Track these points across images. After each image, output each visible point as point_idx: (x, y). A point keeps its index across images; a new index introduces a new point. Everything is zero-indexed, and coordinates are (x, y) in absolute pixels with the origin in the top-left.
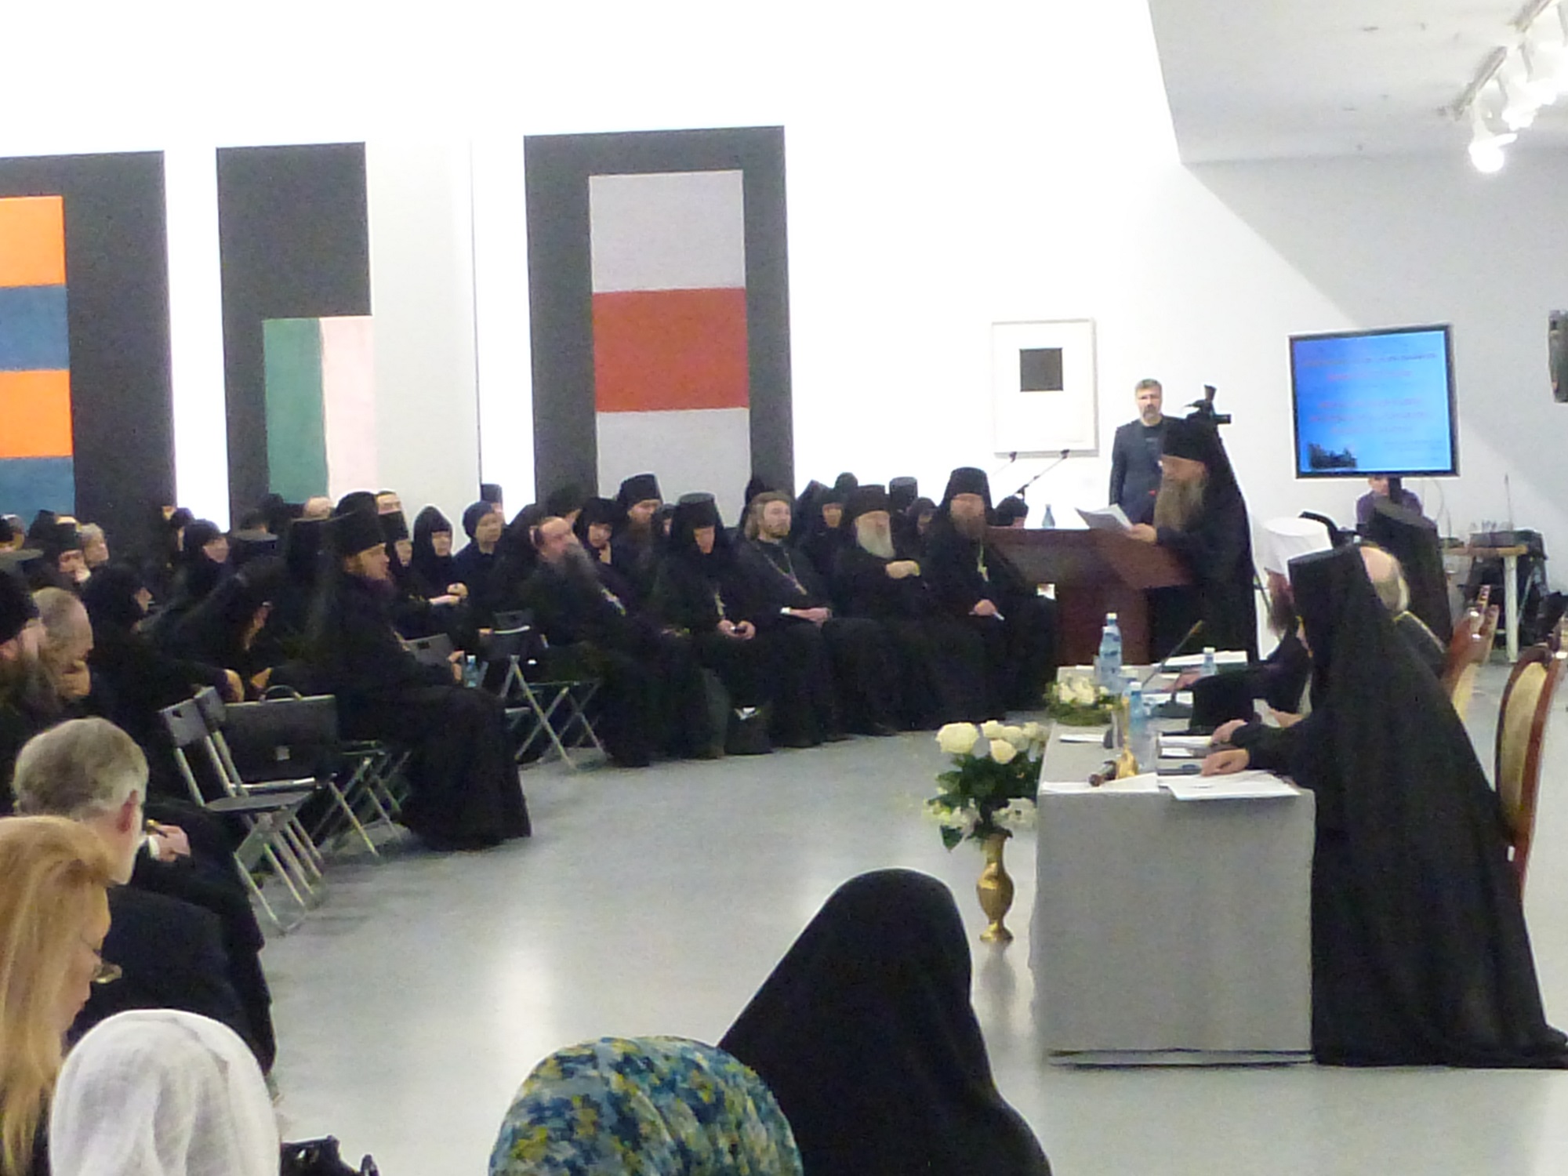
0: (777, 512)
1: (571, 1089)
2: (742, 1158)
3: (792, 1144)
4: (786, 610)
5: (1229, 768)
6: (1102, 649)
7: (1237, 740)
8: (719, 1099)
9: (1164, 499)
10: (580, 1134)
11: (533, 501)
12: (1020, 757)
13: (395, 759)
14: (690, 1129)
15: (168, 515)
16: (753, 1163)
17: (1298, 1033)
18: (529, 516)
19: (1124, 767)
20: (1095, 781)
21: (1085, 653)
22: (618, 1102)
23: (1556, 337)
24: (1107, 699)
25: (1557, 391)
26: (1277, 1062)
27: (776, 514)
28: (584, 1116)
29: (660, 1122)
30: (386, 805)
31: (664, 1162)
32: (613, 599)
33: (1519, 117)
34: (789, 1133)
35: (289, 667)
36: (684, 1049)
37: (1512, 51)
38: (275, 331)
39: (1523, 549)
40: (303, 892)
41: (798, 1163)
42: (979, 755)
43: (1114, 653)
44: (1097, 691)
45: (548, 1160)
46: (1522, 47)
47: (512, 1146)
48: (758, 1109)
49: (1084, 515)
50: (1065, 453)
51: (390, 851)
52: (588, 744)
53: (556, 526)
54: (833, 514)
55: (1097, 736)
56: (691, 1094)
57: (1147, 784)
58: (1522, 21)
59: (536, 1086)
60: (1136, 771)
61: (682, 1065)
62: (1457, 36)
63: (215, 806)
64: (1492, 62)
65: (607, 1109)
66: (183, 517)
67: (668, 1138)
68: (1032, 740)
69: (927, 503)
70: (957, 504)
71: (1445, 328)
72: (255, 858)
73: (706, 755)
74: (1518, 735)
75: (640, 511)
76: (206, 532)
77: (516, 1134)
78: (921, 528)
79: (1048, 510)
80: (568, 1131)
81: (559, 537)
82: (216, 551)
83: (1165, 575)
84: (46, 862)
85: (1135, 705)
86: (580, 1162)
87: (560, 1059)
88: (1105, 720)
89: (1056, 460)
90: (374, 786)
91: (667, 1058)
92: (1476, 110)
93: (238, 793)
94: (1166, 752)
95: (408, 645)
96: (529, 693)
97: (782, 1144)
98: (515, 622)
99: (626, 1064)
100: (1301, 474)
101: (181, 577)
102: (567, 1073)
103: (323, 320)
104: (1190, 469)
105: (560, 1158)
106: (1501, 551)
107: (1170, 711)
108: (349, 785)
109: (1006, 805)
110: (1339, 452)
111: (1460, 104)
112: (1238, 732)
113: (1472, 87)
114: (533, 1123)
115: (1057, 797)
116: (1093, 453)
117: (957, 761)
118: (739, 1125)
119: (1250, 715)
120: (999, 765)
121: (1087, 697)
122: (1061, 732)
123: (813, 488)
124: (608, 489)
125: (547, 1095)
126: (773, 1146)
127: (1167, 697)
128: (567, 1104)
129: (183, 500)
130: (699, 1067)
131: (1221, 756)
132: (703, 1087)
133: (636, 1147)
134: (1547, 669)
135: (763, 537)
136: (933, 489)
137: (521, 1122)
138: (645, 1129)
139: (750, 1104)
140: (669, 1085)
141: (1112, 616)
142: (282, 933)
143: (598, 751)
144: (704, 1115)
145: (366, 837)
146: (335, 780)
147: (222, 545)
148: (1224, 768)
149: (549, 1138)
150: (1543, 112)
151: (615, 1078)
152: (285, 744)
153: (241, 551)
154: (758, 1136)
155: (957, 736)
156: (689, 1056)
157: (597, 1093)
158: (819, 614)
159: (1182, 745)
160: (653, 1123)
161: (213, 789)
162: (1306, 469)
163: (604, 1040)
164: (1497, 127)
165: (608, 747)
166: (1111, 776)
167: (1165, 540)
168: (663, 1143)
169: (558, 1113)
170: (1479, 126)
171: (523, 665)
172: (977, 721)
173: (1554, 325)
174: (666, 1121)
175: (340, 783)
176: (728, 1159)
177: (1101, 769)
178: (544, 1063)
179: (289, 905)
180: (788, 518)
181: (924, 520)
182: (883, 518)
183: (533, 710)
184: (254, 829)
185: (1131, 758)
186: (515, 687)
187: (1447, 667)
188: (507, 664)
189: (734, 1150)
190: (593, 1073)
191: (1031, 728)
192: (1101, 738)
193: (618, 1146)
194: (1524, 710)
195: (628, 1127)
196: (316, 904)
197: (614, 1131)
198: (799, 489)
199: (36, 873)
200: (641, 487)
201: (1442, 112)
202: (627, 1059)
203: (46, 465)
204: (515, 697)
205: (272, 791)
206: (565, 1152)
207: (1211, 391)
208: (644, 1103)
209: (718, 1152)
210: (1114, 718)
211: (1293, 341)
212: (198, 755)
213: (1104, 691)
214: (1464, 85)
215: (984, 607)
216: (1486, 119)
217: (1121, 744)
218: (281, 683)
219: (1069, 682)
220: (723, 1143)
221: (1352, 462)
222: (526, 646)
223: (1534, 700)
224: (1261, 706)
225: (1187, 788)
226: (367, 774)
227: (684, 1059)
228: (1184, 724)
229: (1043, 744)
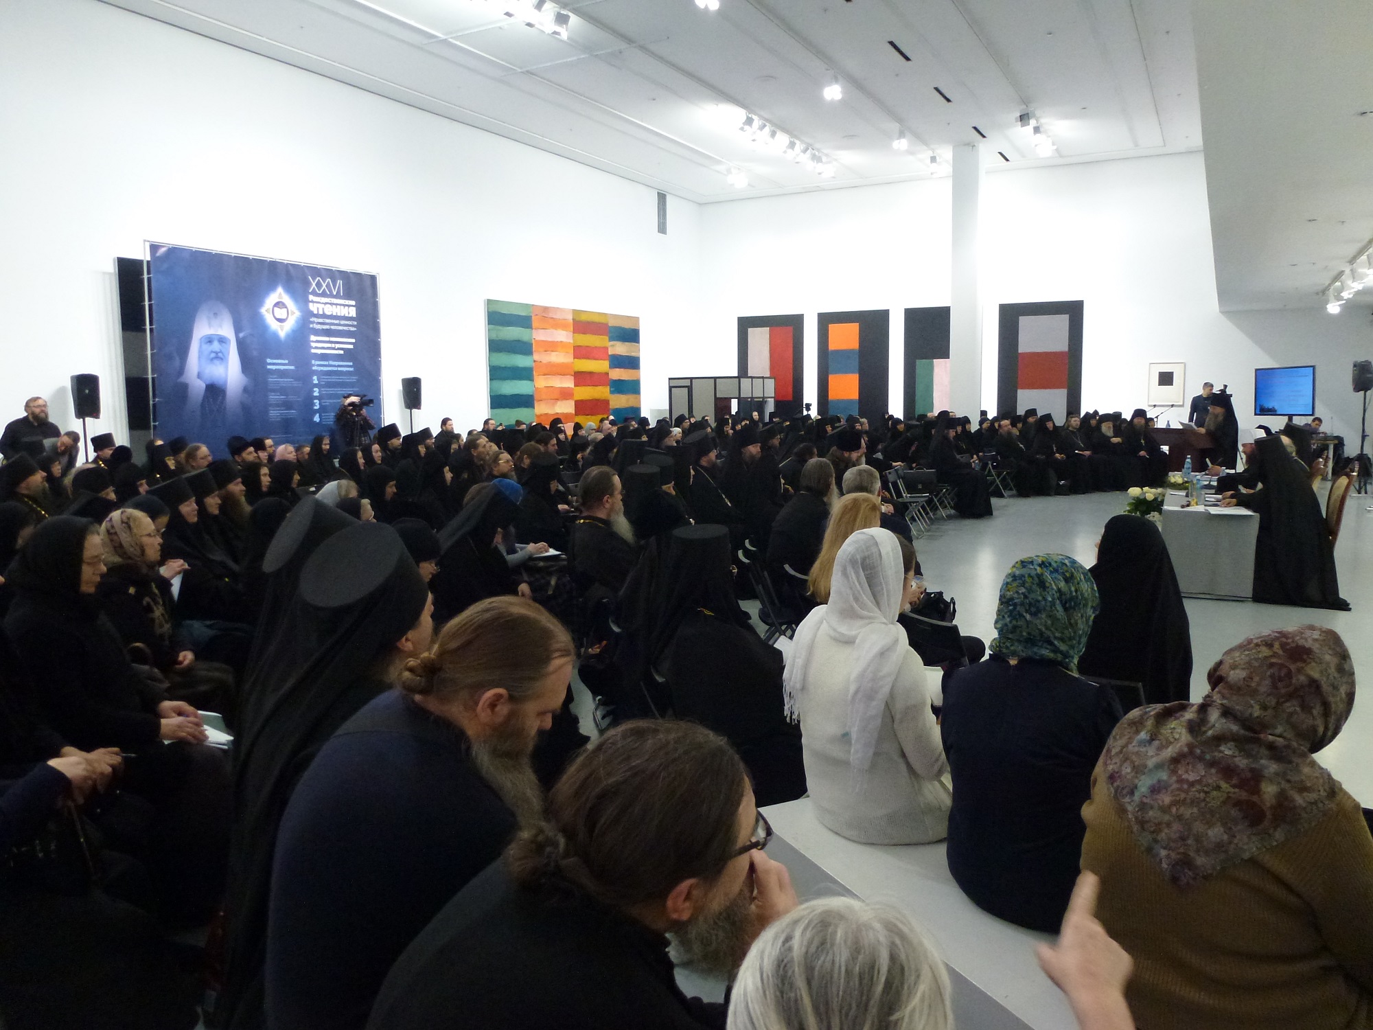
0: (1075, 421)
1: (1024, 571)
2: (1079, 593)
3: (1096, 589)
4: (1076, 452)
5: (1230, 505)
6: (1185, 466)
7: (1232, 497)
8: (1072, 575)
9: (1208, 420)
10: (1027, 585)
11: (996, 415)
12: (1156, 499)
13: (952, 490)
14: (1062, 584)
15: (886, 417)
16: (1082, 594)
17: (1248, 590)
18: (995, 419)
19: (1192, 503)
20: (1183, 507)
21: (1179, 467)
22: (1039, 576)
23: (1355, 370)
24: (1187, 482)
25: (1354, 389)
26: (1239, 600)
27: (1075, 422)
28: (1028, 580)
29: (1052, 582)
30: (949, 504)
31: (1054, 595)
32: (1022, 446)
33: (1346, 295)
34: (1095, 585)
35: (922, 461)
36: (1063, 559)
37: (1347, 271)
38: (920, 363)
39: (1336, 442)
40: (924, 527)
41: (1097, 595)
42: (1141, 497)
43: (1189, 468)
44: (1183, 479)
45: (1017, 592)
46: (1352, 270)
47: (1006, 587)
48: (1085, 578)
49: (1181, 423)
50: (1172, 406)
51: (950, 517)
52: (1011, 489)
53: (1006, 422)
54: (1093, 422)
55: (1183, 493)
56: (1063, 574)
57: (1201, 508)
58: (1352, 261)
59: (1014, 569)
60: (1197, 505)
61: (1060, 565)
62: (1327, 267)
63: (900, 500)
64: (1338, 276)
65: (1036, 579)
66: (891, 417)
67: (1055, 588)
68: (1160, 494)
69: (1125, 420)
70: (1136, 420)
71: (1314, 367)
72: (910, 516)
73: (1049, 495)
74: (1336, 500)
75: (1031, 420)
76: (898, 421)
77: (1007, 583)
78: (1122, 428)
79: (1168, 422)
80: (1023, 584)
81: (1006, 426)
82: (901, 427)
83: (1206, 444)
84: (866, 504)
85: (1197, 483)
86: (1027, 594)
87: (1022, 562)
88: (1186, 488)
89: (1168, 408)
90: (946, 498)
91: (1056, 562)
92: (1331, 292)
93: (906, 496)
94: (1207, 499)
95: (958, 457)
96: (994, 473)
97: (1093, 589)
98: (990, 452)
99: (1042, 565)
100: (1256, 414)
101: (889, 435)
102: (1024, 567)
103: (934, 360)
104: (1219, 410)
105: (1020, 592)
106: (1328, 442)
107: (1209, 487)
108: (939, 497)
109: (1150, 514)
110: (1270, 407)
111: (1324, 291)
112: (1232, 494)
113: (1330, 285)
114: (1013, 581)
115: (1170, 511)
116: (1182, 406)
117: (1134, 499)
118: (1078, 584)
119: (1237, 490)
120: (1148, 501)
121: (1180, 481)
122: (1170, 492)
123: (1087, 414)
124: (1021, 411)
125: (1017, 573)
126: (1089, 590)
127: (1208, 482)
128: (1023, 576)
129: (891, 412)
130: (1066, 565)
131: (1228, 500)
132: (1067, 571)
133: (1044, 590)
134: (1349, 478)
135: (1070, 429)
136: (1127, 415)
137: (1009, 580)
138: (1047, 584)
139: (1082, 577)
140: (1056, 570)
141: (1189, 456)
142: (918, 538)
143: (1014, 492)
144: (1067, 580)
145: (943, 513)
146: (934, 495)
147: (903, 426)
148: (1228, 505)
149: (1017, 586)
150: (1358, 293)
151: (1038, 568)
152: (920, 483)
153: (909, 427)
154: (1084, 587)
155: (1135, 491)
156: (1063, 561)
157: (1033, 573)
158: (1087, 453)
159: (1213, 498)
160: (1050, 583)
161: (899, 495)
162: (1258, 412)
163: (1037, 556)
164: (1338, 298)
165: (1018, 490)
166: (1188, 506)
167: (1209, 433)
168: (1053, 589)
169: (1020, 579)
170: (1332, 297)
171: (992, 465)
172: (1142, 487)
173: (1355, 366)
174: (1054, 582)
175: (936, 496)
176: (1074, 594)
177: (1185, 503)
178: (1017, 563)
179: (920, 530)
180: (1079, 423)
181: (1124, 425)
182: (1110, 424)
183: (995, 479)
184: (911, 508)
185: (1195, 501)
186: (990, 471)
187: (1311, 476)
188: (987, 464)
189: (1076, 591)
190: (1031, 567)
191: (1160, 490)
192: (1184, 494)
193: (1038, 589)
194: (1339, 492)
195: (1042, 584)
196: (928, 531)
197: (1038, 585)
198: (1082, 414)
199: (863, 506)
200: (1032, 412)
201: (1317, 294)
202: (1043, 563)
203: (851, 401)
204: (990, 474)
205: (916, 497)
206: (1023, 590)
207: (1226, 386)
208: (1048, 577)
209: (1071, 592)
210: (1190, 488)
211: (1256, 370)
212: (895, 485)
213: (1186, 479)
214: (1327, 284)
215: (1142, 453)
216: (1334, 296)
217: (1192, 496)
218: (920, 466)
219: (1174, 476)
220: (1073, 589)
221: (1276, 411)
222: (994, 459)
223: (1343, 488)
224: (1241, 487)
225: (1214, 511)
226: (944, 494)
227: (1061, 562)
228: (1213, 491)
229: (1164, 496)
